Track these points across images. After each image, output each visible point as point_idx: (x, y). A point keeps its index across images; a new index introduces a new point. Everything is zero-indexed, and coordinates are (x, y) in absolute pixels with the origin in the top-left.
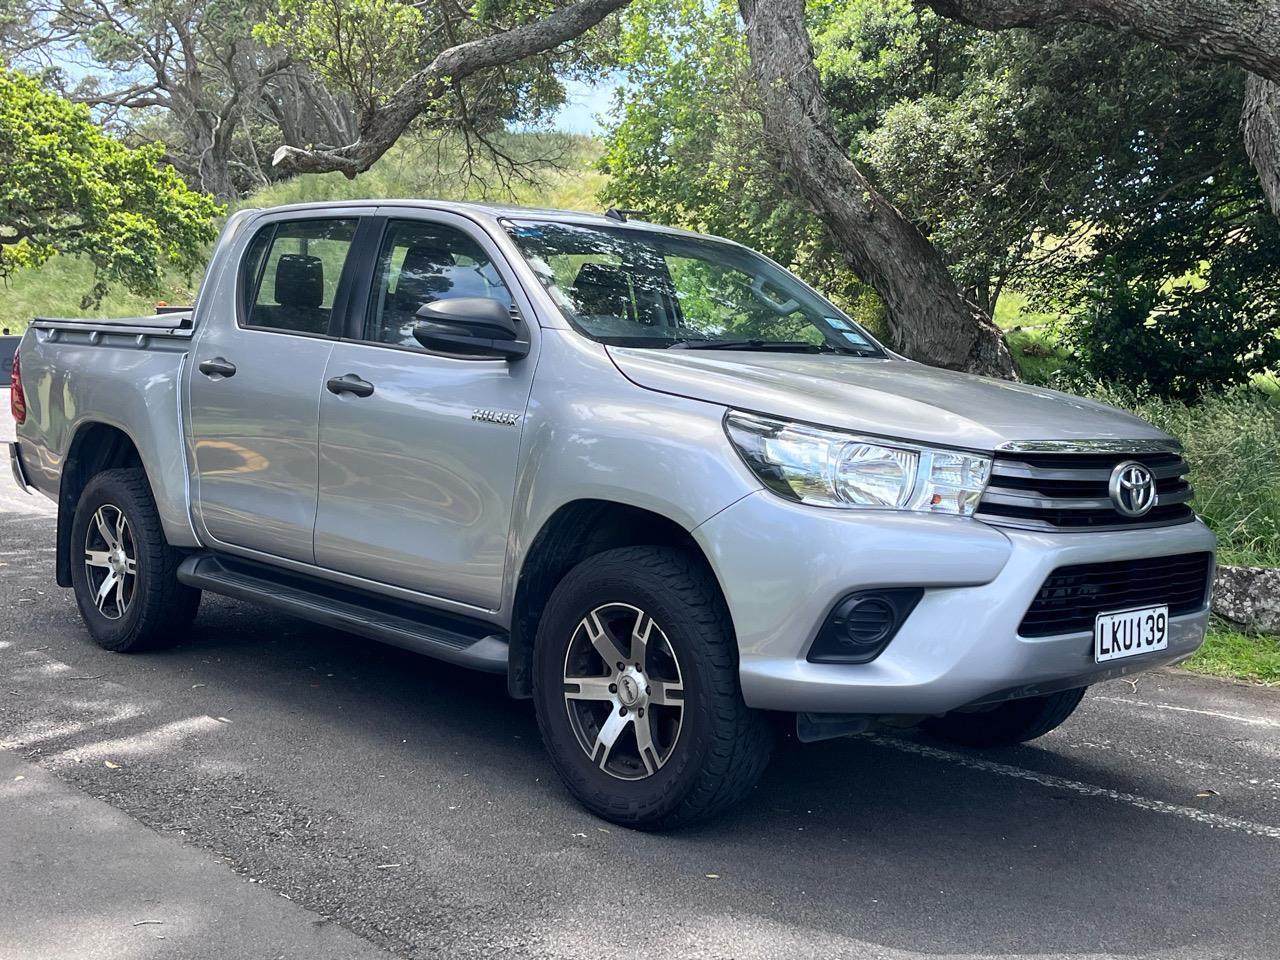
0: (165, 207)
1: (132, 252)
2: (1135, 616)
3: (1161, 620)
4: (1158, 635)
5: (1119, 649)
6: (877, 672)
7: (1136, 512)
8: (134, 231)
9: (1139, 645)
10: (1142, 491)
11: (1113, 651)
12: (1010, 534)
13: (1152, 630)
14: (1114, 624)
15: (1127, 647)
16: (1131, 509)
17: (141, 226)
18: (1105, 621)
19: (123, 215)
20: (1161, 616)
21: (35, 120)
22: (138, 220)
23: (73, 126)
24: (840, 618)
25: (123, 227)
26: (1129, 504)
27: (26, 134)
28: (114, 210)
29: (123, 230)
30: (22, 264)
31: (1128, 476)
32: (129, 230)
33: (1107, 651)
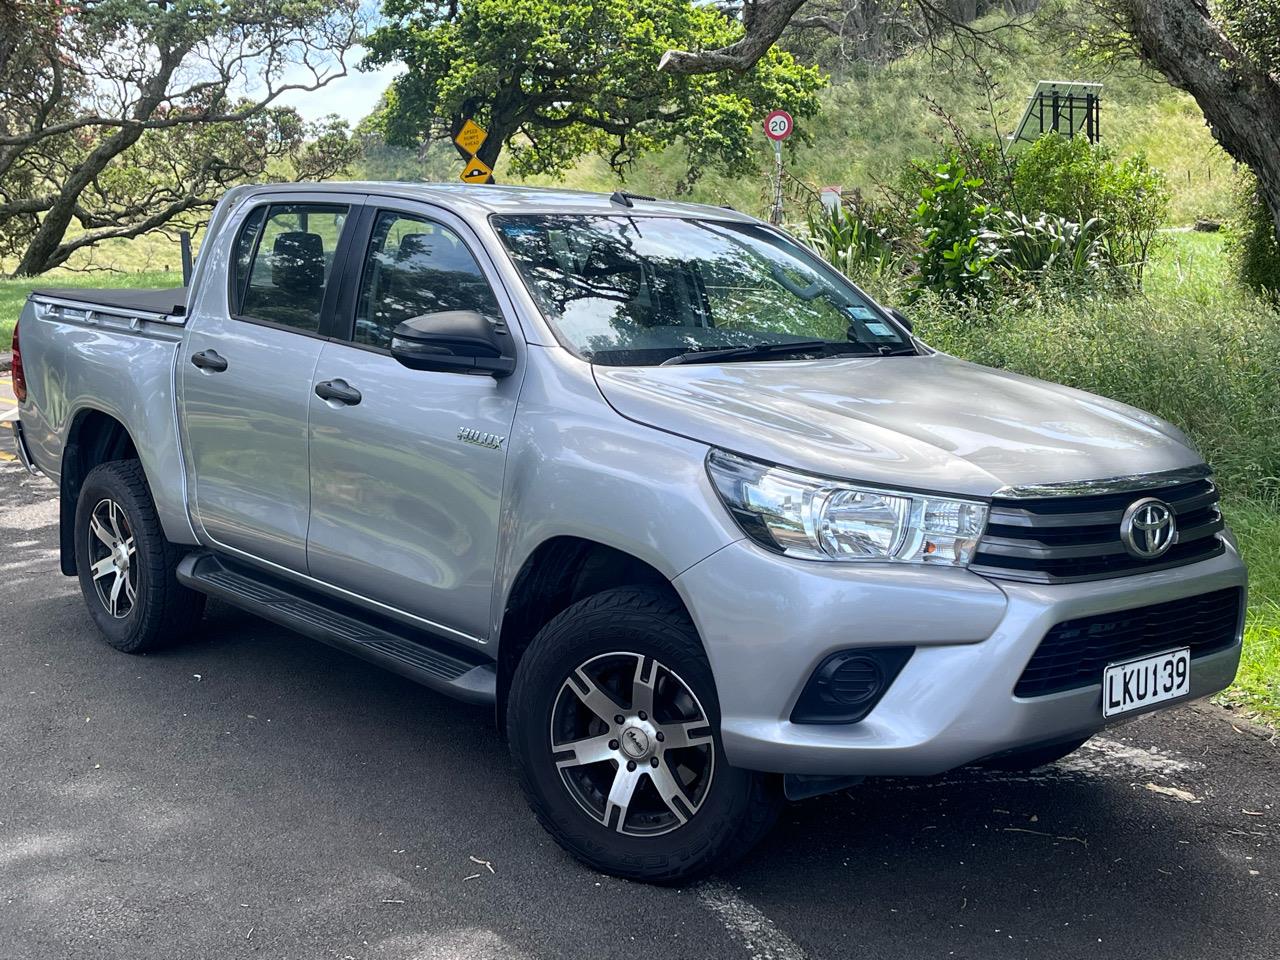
0: (763, 84)
1: (720, 136)
2: (1150, 664)
3: (1181, 664)
4: (1177, 680)
5: (1132, 700)
6: (865, 732)
7: (1150, 553)
8: (724, 113)
9: (1155, 693)
10: (1158, 531)
11: (1124, 703)
12: (1005, 586)
13: (1171, 675)
14: (1125, 674)
15: (1141, 697)
16: (1146, 550)
17: (731, 107)
18: (1115, 673)
19: (717, 98)
20: (1182, 660)
21: (638, 7)
22: (732, 101)
23: (676, 10)
24: (823, 678)
25: (714, 109)
26: (1144, 546)
27: (627, 22)
28: (709, 91)
29: (714, 112)
30: (647, 149)
31: (1142, 516)
32: (720, 112)
33: (1117, 704)
